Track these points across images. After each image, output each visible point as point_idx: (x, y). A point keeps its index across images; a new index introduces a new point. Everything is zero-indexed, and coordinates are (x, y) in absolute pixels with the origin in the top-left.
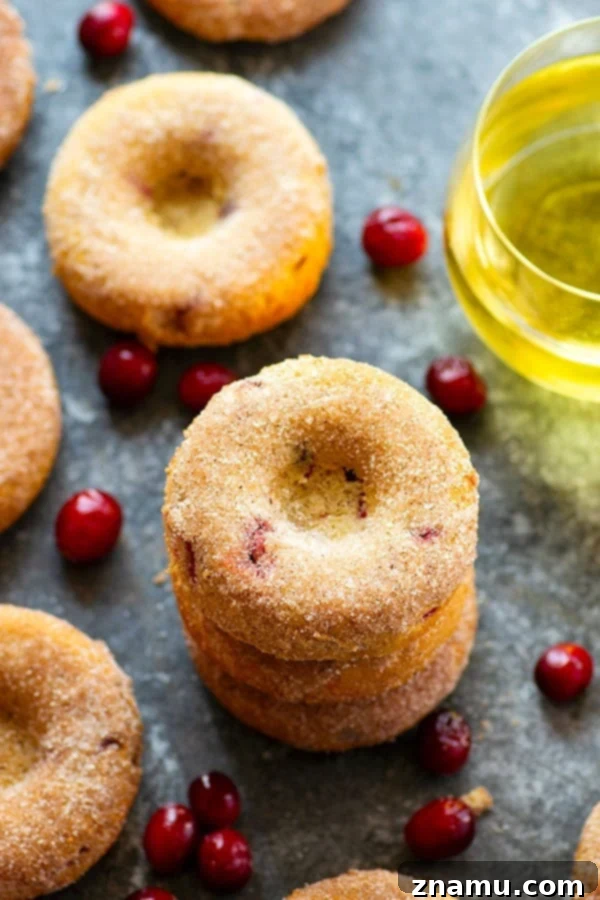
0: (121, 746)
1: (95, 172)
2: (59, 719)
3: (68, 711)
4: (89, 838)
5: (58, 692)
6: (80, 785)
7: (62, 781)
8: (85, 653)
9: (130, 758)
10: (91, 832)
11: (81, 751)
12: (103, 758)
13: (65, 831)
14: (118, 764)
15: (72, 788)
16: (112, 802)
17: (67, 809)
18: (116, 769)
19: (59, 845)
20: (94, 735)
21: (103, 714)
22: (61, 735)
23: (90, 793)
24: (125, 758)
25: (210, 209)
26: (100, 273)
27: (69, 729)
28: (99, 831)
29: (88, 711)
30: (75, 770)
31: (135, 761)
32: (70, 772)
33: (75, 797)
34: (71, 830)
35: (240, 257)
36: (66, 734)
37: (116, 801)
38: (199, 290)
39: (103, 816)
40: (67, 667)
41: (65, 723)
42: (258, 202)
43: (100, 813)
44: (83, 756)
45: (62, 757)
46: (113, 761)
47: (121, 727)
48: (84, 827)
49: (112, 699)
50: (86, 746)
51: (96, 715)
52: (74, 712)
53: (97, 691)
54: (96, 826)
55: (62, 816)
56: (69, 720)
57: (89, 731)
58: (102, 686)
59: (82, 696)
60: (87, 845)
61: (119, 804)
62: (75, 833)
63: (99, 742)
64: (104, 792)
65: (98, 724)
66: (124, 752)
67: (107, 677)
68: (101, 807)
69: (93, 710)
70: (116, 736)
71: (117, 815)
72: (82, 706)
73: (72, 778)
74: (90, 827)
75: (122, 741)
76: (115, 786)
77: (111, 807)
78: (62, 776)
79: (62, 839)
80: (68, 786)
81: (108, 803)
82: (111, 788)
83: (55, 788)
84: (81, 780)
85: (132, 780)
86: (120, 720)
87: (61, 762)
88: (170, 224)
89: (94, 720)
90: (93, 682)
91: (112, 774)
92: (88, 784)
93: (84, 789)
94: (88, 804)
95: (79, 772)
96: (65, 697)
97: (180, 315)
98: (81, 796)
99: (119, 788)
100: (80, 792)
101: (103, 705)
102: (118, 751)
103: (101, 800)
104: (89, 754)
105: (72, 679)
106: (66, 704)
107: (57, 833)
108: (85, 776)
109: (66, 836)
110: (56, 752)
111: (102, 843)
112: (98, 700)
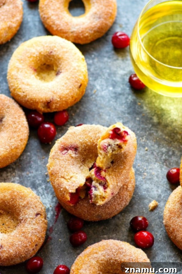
0: (41, 215)
1: (20, 66)
2: (22, 211)
3: (25, 208)
4: (37, 241)
5: (21, 203)
6: (32, 228)
7: (27, 227)
8: (26, 191)
9: (44, 218)
10: (37, 240)
11: (30, 218)
12: (37, 219)
13: (30, 241)
14: (41, 220)
15: (30, 229)
16: (42, 230)
17: (30, 235)
18: (41, 221)
19: (30, 245)
20: (33, 213)
21: (34, 207)
22: (24, 215)
23: (35, 229)
24: (43, 218)
25: (53, 73)
26: (25, 94)
27: (26, 213)
28: (40, 239)
29: (30, 207)
30: (30, 224)
31: (45, 218)
32: (29, 224)
33: (31, 231)
34: (32, 241)
35: (63, 86)
36: (26, 214)
37: (43, 230)
38: (53, 96)
39: (40, 235)
40: (22, 196)
41: (25, 211)
42: (67, 70)
43: (39, 234)
44: (31, 220)
45: (26, 221)
46: (40, 220)
47: (40, 210)
48: (35, 239)
49: (36, 202)
50: (31, 217)
51: (33, 208)
52: (26, 208)
53: (31, 201)
54: (38, 238)
55: (29, 237)
56: (25, 210)
57: (31, 212)
58: (32, 199)
59: (28, 203)
60: (37, 244)
61: (43, 231)
62: (33, 241)
63: (35, 215)
64: (39, 228)
65: (34, 210)
66: (42, 217)
67: (33, 197)
68: (39, 232)
69: (31, 206)
70: (39, 213)
71: (44, 234)
72: (28, 206)
73: (29, 226)
74: (37, 238)
75: (41, 213)
76: (42, 226)
77: (42, 232)
78: (26, 226)
79: (30, 243)
80: (29, 228)
81: (40, 231)
82: (41, 227)
83: (25, 230)
84: (32, 226)
85: (46, 224)
86: (39, 208)
87: (25, 222)
88: (42, 78)
89: (32, 209)
90: (30, 199)
91: (40, 223)
92: (34, 227)
93: (33, 228)
94: (35, 232)
95: (31, 224)
96: (23, 205)
97: (48, 104)
98: (33, 231)
99: (43, 226)
100: (33, 230)
101: (34, 204)
102: (40, 216)
103: (39, 230)
104: (32, 219)
105: (24, 199)
106: (24, 206)
107: (28, 242)
108: (33, 225)
109: (31, 242)
110: (24, 220)
111: (41, 242)
112: (32, 204)
